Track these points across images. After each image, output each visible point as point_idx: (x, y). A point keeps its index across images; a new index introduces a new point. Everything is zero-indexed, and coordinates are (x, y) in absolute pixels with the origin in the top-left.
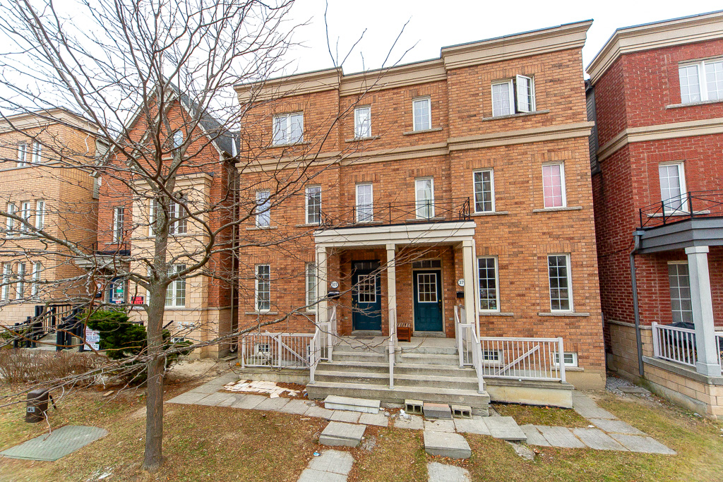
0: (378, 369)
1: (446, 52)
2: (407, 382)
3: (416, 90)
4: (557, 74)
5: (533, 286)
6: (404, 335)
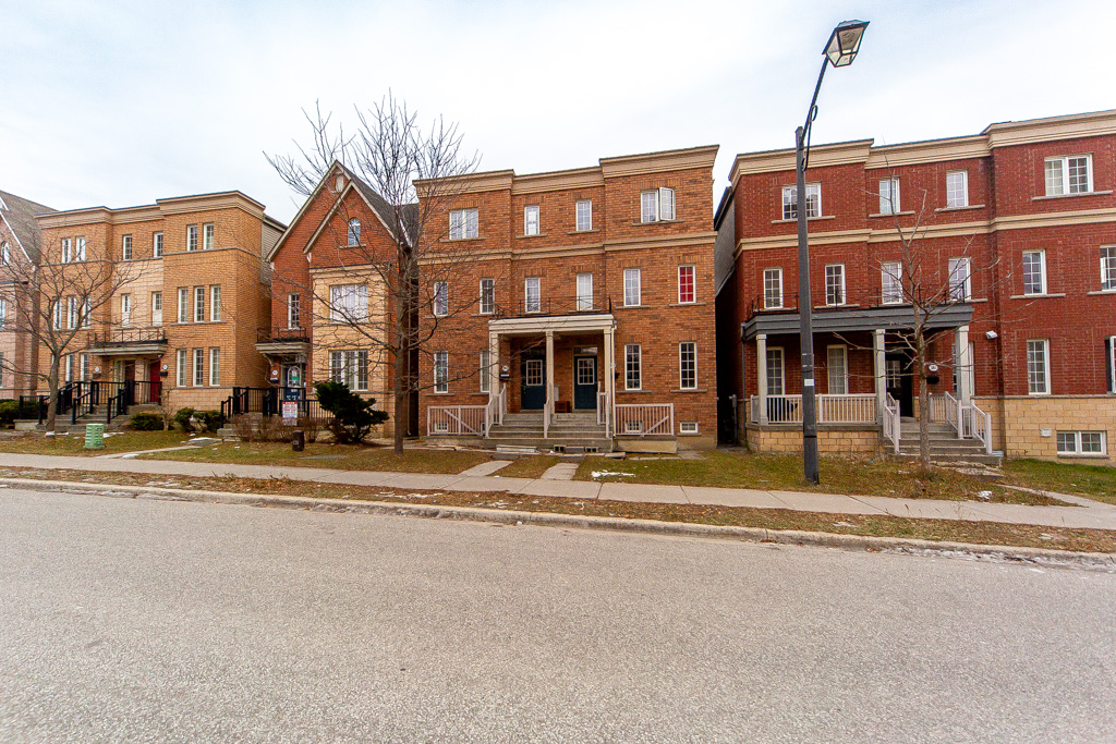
0: (538, 428)
1: (605, 162)
2: (558, 435)
3: (579, 194)
4: (693, 188)
5: (668, 368)
6: (562, 407)
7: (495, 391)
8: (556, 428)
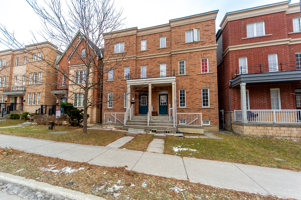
0: (145, 122)
1: (171, 21)
3: (161, 34)
4: (207, 28)
5: (197, 99)
6: (154, 114)
7: (129, 107)
8: (152, 122)
